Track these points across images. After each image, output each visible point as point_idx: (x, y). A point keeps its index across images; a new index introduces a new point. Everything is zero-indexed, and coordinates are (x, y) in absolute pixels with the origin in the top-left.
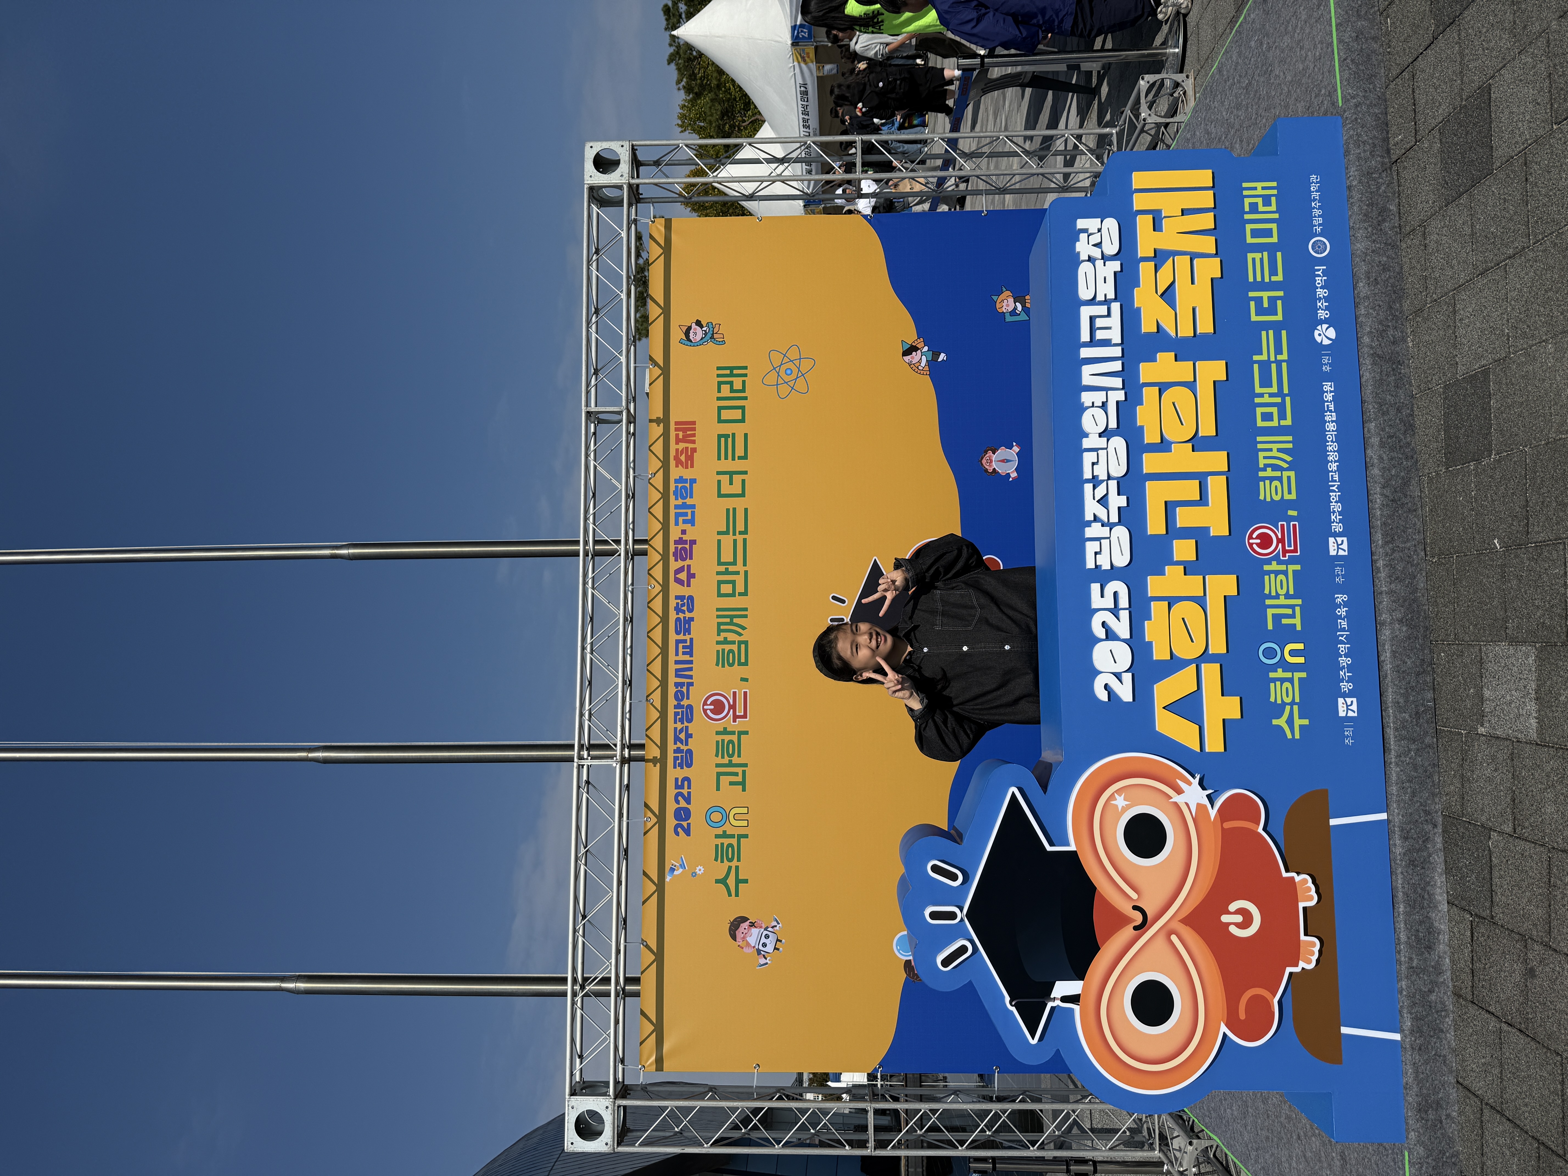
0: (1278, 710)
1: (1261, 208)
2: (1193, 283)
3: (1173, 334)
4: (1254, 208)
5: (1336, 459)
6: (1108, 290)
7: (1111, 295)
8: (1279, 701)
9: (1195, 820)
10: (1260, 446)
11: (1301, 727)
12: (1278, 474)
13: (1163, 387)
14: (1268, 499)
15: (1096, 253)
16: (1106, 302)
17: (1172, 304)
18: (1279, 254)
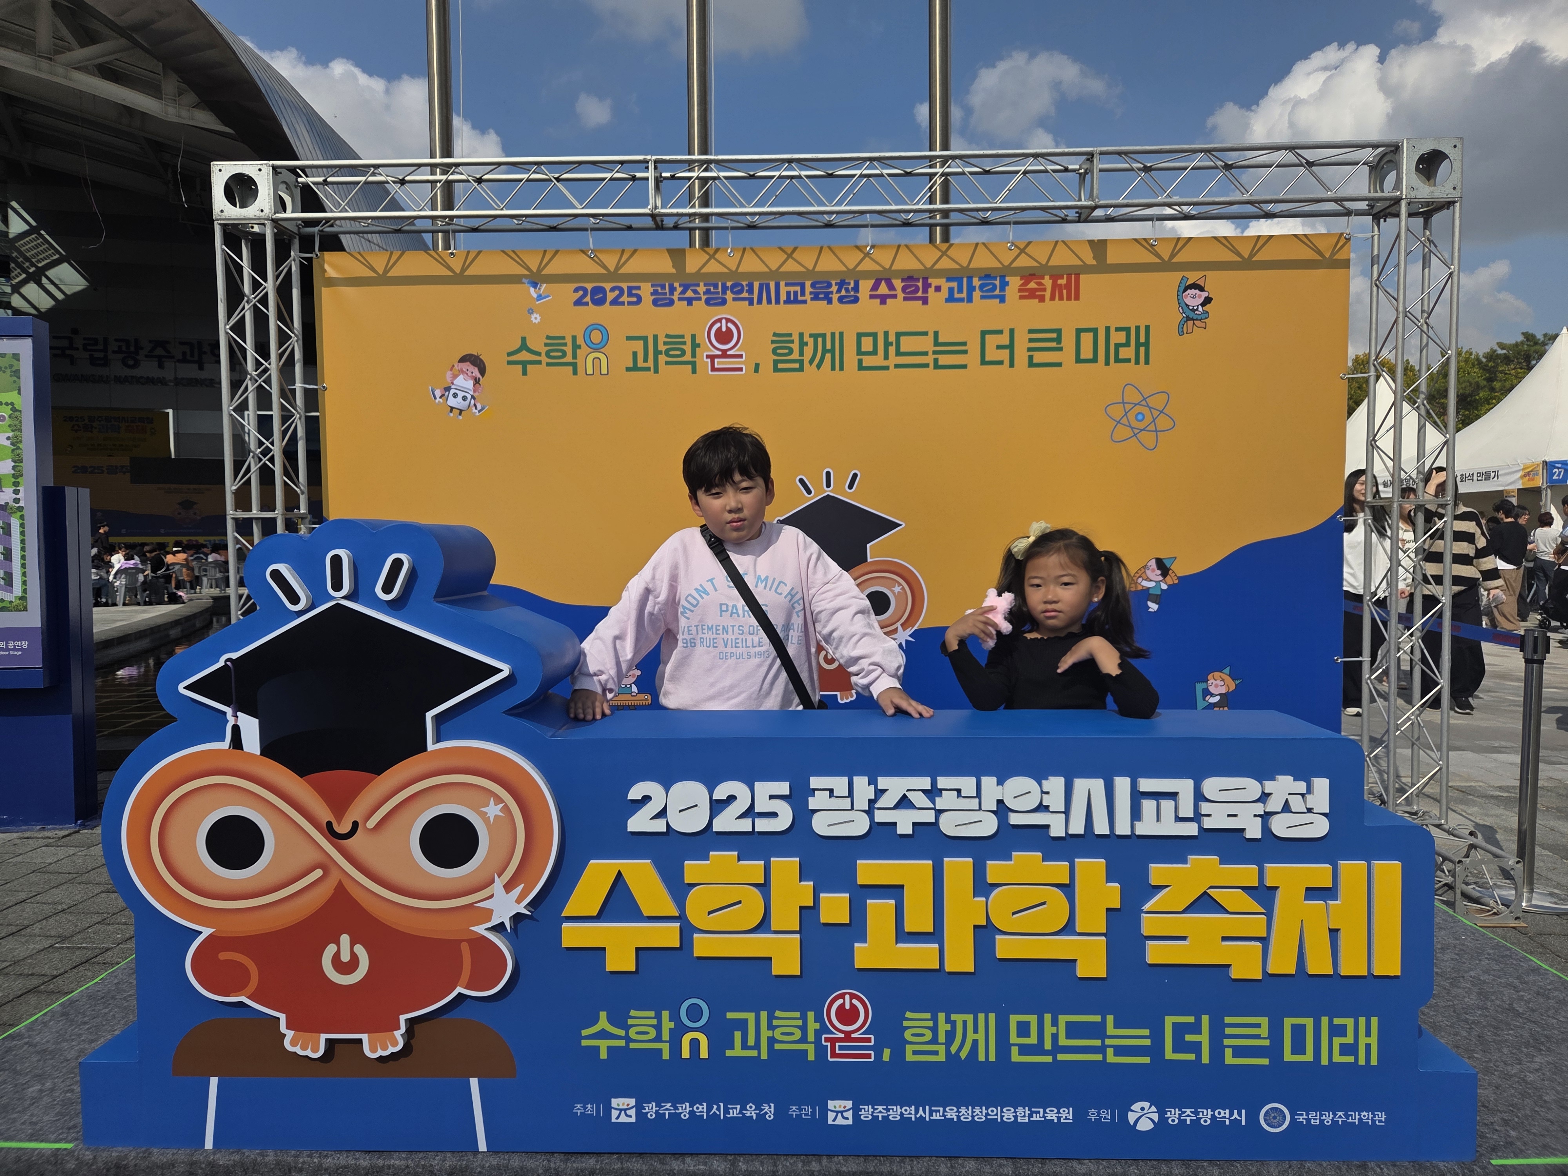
0: (619, 1019)
1: (1337, 1041)
2: (1224, 939)
3: (1147, 907)
4: (1337, 1031)
5: (962, 1118)
6: (1217, 819)
7: (1208, 823)
8: (630, 1022)
9: (471, 906)
10: (981, 1017)
11: (597, 1049)
12: (942, 1038)
13: (1068, 889)
14: (906, 1023)
15: (1274, 805)
16: (1197, 817)
17: (1191, 908)
18: (1265, 1061)
